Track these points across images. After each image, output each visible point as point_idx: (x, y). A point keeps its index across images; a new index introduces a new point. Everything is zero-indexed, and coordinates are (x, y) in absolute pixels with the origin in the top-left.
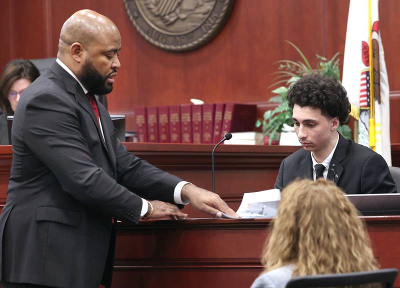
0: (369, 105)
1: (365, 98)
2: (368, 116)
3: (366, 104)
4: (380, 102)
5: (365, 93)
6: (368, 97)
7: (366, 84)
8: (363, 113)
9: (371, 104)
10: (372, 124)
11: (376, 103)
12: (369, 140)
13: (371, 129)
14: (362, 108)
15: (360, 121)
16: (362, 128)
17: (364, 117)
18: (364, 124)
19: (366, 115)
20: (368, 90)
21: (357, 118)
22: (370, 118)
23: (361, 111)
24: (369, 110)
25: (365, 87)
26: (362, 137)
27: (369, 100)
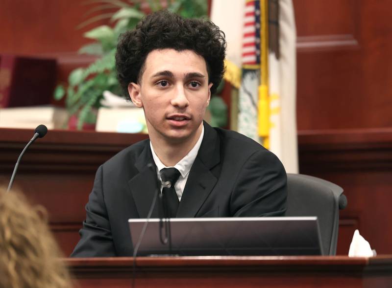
0: (258, 62)
1: (252, 49)
2: (255, 81)
3: (252, 58)
4: (278, 56)
5: (251, 39)
6: (258, 46)
7: (254, 24)
8: (248, 77)
9: (263, 59)
10: (263, 95)
11: (272, 57)
12: (257, 124)
13: (262, 103)
14: (247, 67)
15: (241, 90)
16: (245, 102)
17: (250, 83)
18: (250, 95)
19: (252, 78)
20: (257, 34)
21: (237, 84)
22: (260, 84)
23: (245, 72)
24: (259, 70)
25: (252, 29)
26: (246, 119)
27: (258, 52)
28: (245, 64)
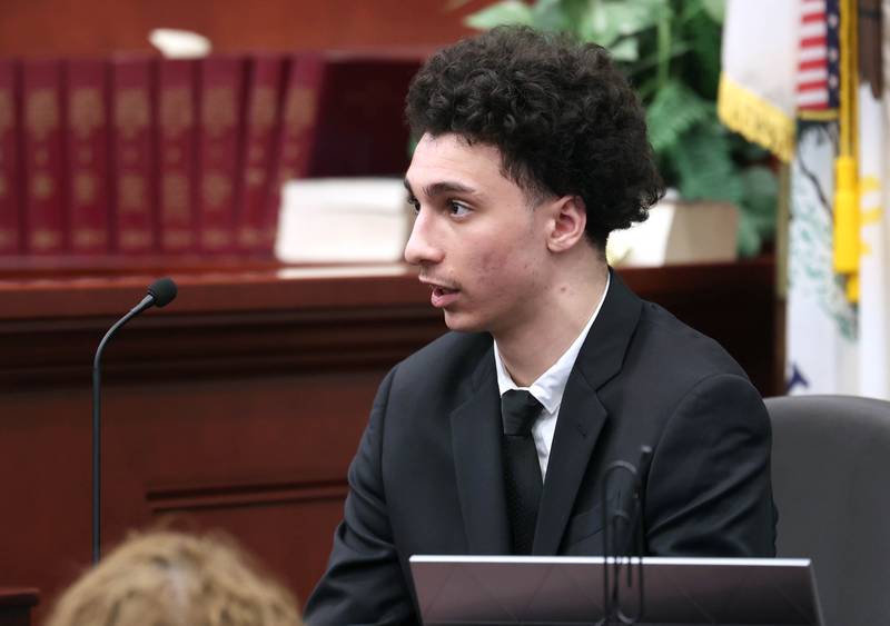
0: (834, 102)
1: (819, 74)
2: (828, 147)
3: (820, 96)
4: (878, 93)
5: (818, 53)
6: (832, 67)
7: (824, 16)
8: (811, 137)
9: (844, 96)
10: (844, 177)
11: (865, 94)
12: (832, 247)
13: (843, 198)
14: (808, 115)
15: (795, 168)
16: (802, 196)
17: (814, 153)
18: (814, 179)
19: (820, 141)
20: (831, 39)
21: (785, 154)
22: (837, 152)
23: (803, 126)
24: (837, 121)
25: (818, 29)
26: (805, 236)
27: (833, 82)
28: (802, 108)
